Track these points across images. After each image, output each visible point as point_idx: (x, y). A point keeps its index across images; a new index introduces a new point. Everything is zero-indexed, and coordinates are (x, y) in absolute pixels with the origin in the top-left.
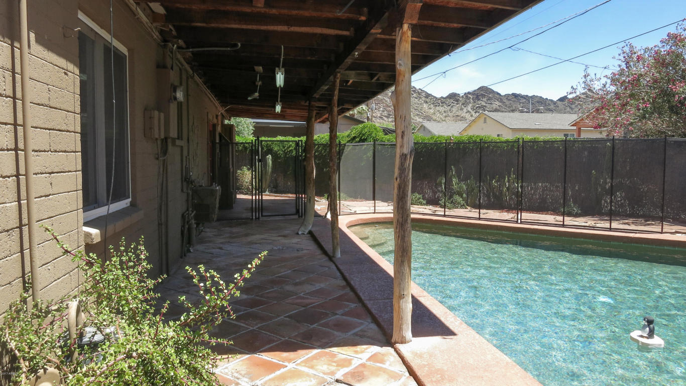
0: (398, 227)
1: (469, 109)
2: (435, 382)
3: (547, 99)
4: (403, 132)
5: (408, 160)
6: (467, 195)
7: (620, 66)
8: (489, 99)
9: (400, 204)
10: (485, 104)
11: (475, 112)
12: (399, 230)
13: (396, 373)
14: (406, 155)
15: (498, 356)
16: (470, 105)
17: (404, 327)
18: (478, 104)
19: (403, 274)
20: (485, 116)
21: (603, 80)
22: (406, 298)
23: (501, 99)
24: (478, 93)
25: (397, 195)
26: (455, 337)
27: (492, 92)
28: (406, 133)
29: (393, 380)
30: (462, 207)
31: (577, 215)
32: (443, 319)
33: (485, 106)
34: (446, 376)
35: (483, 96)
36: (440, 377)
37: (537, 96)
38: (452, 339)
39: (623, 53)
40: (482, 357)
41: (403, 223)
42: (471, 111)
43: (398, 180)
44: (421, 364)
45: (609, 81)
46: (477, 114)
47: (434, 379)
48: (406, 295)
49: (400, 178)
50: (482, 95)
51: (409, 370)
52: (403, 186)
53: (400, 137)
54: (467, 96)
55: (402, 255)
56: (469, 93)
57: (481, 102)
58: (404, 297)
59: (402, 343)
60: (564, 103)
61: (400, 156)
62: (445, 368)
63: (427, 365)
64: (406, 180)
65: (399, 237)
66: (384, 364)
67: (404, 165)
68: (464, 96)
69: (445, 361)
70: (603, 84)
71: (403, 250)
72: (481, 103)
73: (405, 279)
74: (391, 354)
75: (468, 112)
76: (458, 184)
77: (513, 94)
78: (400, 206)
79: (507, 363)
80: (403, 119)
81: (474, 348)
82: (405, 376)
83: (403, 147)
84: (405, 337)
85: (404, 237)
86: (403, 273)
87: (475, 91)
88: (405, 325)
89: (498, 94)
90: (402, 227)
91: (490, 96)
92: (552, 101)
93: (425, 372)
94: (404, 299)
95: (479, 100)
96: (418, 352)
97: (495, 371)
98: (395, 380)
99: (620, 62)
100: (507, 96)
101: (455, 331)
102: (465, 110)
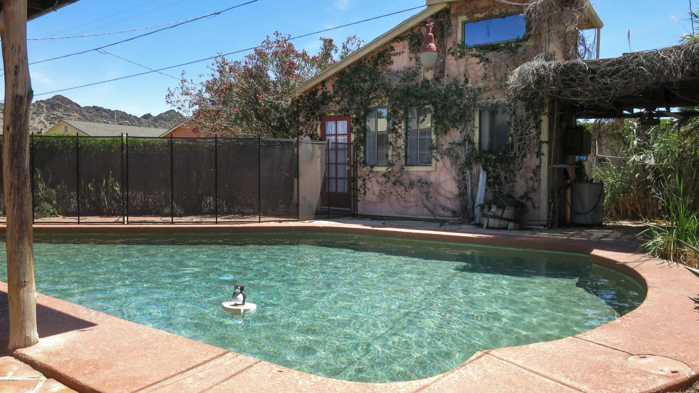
0: (12, 192)
1: (42, 119)
2: (89, 373)
3: (130, 115)
4: (17, 67)
5: (25, 104)
6: (57, 200)
7: (213, 75)
8: (67, 110)
9: (15, 161)
10: (61, 115)
11: (50, 123)
12: (14, 197)
13: (28, 381)
14: (21, 98)
15: (154, 332)
16: (44, 115)
17: (28, 324)
18: (54, 115)
19: (22, 255)
20: (67, 125)
21: (199, 88)
22: (29, 286)
23: (81, 111)
24: (52, 103)
25: (10, 150)
26: (96, 327)
27: (70, 102)
28: (21, 69)
29: (25, 389)
30: (53, 215)
31: (180, 216)
32: (72, 314)
33: (62, 118)
34: (101, 365)
35: (60, 106)
36: (94, 367)
37: (120, 112)
38: (92, 329)
39: (217, 63)
40: (137, 338)
41: (20, 187)
42: (45, 122)
43: (10, 130)
44: (62, 361)
45: (204, 89)
46: (53, 125)
47: (86, 372)
48: (28, 282)
49: (14, 127)
50: (58, 104)
51: (46, 373)
52: (18, 138)
53: (13, 72)
54: (39, 105)
55: (20, 230)
56: (42, 101)
57: (57, 112)
58: (25, 286)
59: (25, 346)
60: (148, 120)
61: (13, 98)
62: (97, 357)
63: (71, 360)
64: (22, 130)
65: (14, 205)
66: (6, 376)
67: (19, 110)
68: (35, 104)
69: (93, 351)
70: (199, 91)
71: (22, 222)
72: (57, 114)
73: (26, 261)
74: (12, 363)
75: (41, 122)
76: (46, 189)
77: (94, 107)
78: (14, 165)
79: (167, 336)
80: (17, 51)
81: (123, 332)
82: (41, 381)
83: (17, 86)
84: (29, 338)
85: (23, 205)
86: (22, 252)
87: (49, 99)
88: (28, 322)
89: (77, 105)
90: (18, 192)
91: (68, 106)
92: (136, 117)
93: (71, 367)
94: (25, 288)
95: (54, 110)
96: (52, 351)
97: (158, 346)
98: (29, 389)
99: (212, 72)
100: (88, 109)
101: (94, 321)
102: (37, 120)
